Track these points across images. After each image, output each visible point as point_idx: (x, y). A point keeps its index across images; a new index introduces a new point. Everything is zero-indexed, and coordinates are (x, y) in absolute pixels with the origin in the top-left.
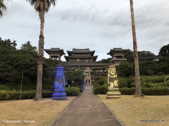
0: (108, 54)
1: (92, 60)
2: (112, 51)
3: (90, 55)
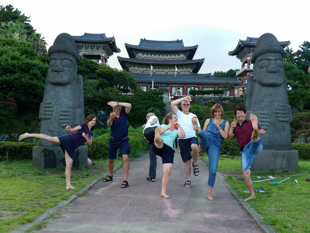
0: (232, 54)
1: (189, 69)
2: (243, 46)
3: (185, 58)
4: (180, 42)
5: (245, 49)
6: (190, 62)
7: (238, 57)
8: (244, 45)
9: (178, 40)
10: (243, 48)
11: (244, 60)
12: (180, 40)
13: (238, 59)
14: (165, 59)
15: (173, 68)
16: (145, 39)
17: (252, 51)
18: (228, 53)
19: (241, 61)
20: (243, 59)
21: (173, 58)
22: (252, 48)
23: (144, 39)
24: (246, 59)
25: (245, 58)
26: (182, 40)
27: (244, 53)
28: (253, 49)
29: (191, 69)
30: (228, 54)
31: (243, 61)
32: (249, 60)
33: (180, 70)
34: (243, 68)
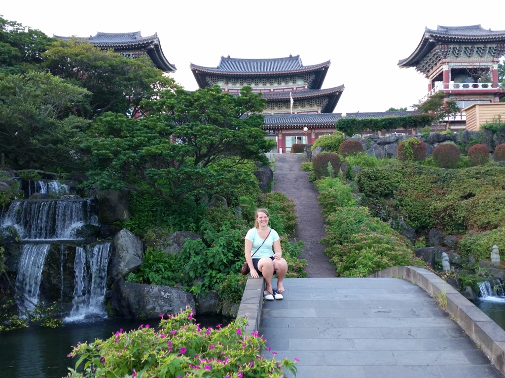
0: (406, 63)
1: (315, 108)
2: (434, 41)
3: (306, 87)
4: (295, 59)
5: (437, 49)
6: (316, 93)
7: (418, 69)
8: (435, 39)
9: (291, 56)
10: (432, 45)
11: (434, 74)
12: (296, 55)
13: (421, 72)
14: (269, 91)
15: (284, 107)
16: (229, 57)
17: (453, 52)
18: (398, 63)
19: (427, 77)
20: (431, 72)
21: (283, 89)
22: (452, 46)
23: (227, 57)
24: (438, 71)
25: (435, 68)
26: (298, 57)
27: (434, 59)
28: (454, 48)
29: (319, 108)
30: (398, 65)
31: (430, 77)
32: (447, 72)
33: (297, 109)
34: (432, 90)
